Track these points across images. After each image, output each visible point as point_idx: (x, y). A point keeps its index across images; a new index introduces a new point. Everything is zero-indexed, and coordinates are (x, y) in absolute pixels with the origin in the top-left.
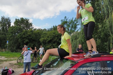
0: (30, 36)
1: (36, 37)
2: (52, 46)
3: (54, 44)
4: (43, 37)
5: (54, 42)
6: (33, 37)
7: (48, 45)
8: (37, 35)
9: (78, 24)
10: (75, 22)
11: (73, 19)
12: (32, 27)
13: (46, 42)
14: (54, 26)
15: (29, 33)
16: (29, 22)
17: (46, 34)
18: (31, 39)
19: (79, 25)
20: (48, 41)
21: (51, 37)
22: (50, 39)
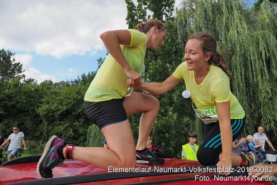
0: (10, 97)
1: (30, 101)
2: (71, 126)
3: (76, 123)
4: (48, 103)
5: (77, 118)
6: (18, 102)
7: (60, 124)
8: (32, 97)
12: (21, 74)
13: (54, 116)
14: (84, 76)
15: (6, 91)
16: (12, 59)
17: (56, 94)
18: (13, 106)
20: (59, 113)
21: (70, 103)
22: (65, 108)
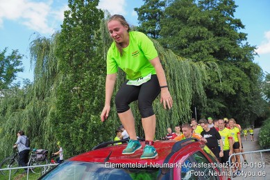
9: (19, 67)
10: (12, 62)
11: (5, 51)
19: (21, 70)
